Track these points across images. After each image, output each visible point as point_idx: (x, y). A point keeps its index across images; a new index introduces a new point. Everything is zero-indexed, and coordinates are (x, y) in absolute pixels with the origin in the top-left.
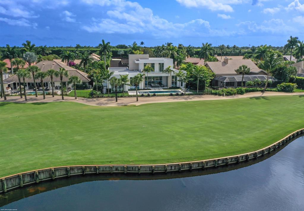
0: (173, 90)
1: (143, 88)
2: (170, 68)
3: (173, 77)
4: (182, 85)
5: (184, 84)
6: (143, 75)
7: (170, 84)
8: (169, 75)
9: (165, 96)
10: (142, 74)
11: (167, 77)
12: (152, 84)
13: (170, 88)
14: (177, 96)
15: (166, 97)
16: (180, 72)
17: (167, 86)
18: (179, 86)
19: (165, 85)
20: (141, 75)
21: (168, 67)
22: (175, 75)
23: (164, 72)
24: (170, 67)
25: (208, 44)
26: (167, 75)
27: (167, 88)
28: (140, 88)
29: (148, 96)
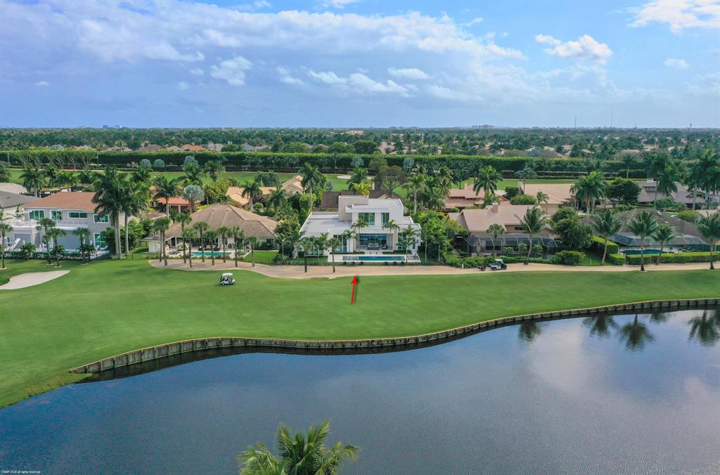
2: (393, 223)
6: (352, 232)
10: (351, 230)
11: (392, 235)
12: (370, 245)
13: (394, 251)
17: (390, 249)
20: (349, 231)
27: (389, 252)
28: (348, 251)
29: (353, 264)
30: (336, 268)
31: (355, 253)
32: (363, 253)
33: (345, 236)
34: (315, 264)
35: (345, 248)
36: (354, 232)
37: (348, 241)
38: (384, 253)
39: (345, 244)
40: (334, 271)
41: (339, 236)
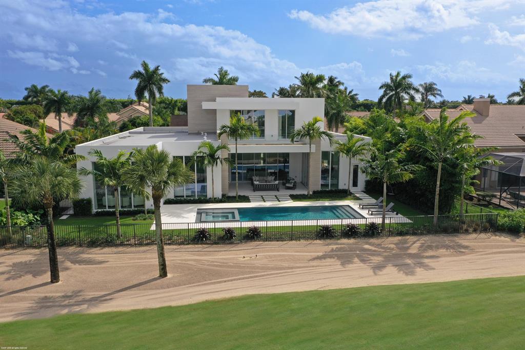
0: (327, 203)
1: (218, 194)
2: (317, 125)
3: (325, 155)
4: (355, 184)
5: (362, 178)
6: (219, 148)
7: (316, 182)
8: (313, 150)
9: (298, 238)
10: (216, 144)
11: (306, 156)
12: (257, 178)
13: (317, 195)
14: (352, 241)
15: (302, 241)
16: (349, 140)
17: (305, 184)
18: (346, 187)
19: (298, 180)
20: (211, 147)
21: (312, 121)
22: (332, 149)
23: (295, 139)
24: (316, 121)
25: (402, 75)
26: (305, 149)
27: (306, 193)
28: (209, 195)
29: (228, 237)
30: (173, 255)
31: (226, 199)
32: (246, 199)
33: (202, 158)
34: (109, 242)
35: (204, 189)
36: (224, 147)
37: (209, 170)
38: (294, 198)
39: (202, 180)
40: (164, 273)
41: (188, 159)
